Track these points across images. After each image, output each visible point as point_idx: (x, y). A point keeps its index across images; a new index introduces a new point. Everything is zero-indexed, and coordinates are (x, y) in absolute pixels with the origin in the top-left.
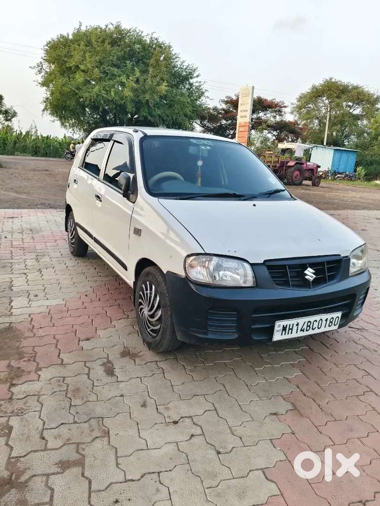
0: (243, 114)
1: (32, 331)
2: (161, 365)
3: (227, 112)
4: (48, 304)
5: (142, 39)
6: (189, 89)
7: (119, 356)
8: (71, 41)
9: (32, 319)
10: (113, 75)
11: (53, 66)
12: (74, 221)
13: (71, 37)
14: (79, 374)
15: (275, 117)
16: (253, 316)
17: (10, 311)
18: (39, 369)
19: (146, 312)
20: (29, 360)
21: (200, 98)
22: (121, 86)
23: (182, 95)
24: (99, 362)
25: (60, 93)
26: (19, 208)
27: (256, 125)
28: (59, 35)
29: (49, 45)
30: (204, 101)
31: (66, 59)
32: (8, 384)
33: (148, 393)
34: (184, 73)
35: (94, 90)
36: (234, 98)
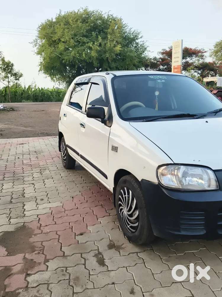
0: (177, 60)
1: (40, 229)
2: (141, 255)
3: (163, 60)
4: (50, 207)
5: (102, 17)
6: (136, 47)
7: (107, 248)
8: (54, 23)
9: (39, 219)
10: (84, 43)
11: (44, 41)
12: (65, 143)
13: (54, 20)
14: (78, 264)
15: (199, 60)
16: (218, 214)
17: (23, 213)
18: (47, 261)
19: (125, 211)
20: (39, 253)
21: (144, 52)
22: (89, 49)
23: (131, 51)
24: (92, 253)
25: (49, 58)
26: (26, 137)
27: (186, 67)
28: (46, 20)
29: (40, 28)
30: (147, 54)
31: (52, 35)
32: (25, 274)
33: (134, 281)
34: (132, 36)
35: (71, 54)
36: (168, 50)
